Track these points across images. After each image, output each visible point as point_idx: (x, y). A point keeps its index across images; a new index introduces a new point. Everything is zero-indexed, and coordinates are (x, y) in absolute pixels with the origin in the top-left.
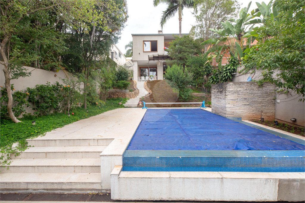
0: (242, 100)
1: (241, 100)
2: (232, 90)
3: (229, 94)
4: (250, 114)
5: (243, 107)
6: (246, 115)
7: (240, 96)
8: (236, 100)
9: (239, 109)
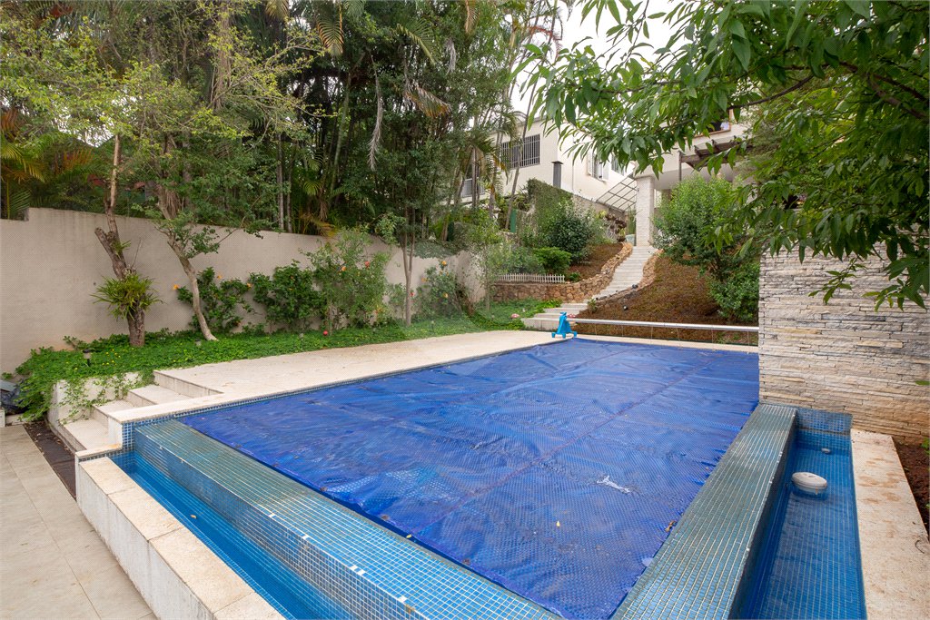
0: (853, 324)
1: (847, 324)
2: (792, 272)
3: (773, 291)
4: (909, 407)
5: (858, 362)
6: (879, 405)
7: (845, 301)
8: (813, 321)
9: (836, 370)
